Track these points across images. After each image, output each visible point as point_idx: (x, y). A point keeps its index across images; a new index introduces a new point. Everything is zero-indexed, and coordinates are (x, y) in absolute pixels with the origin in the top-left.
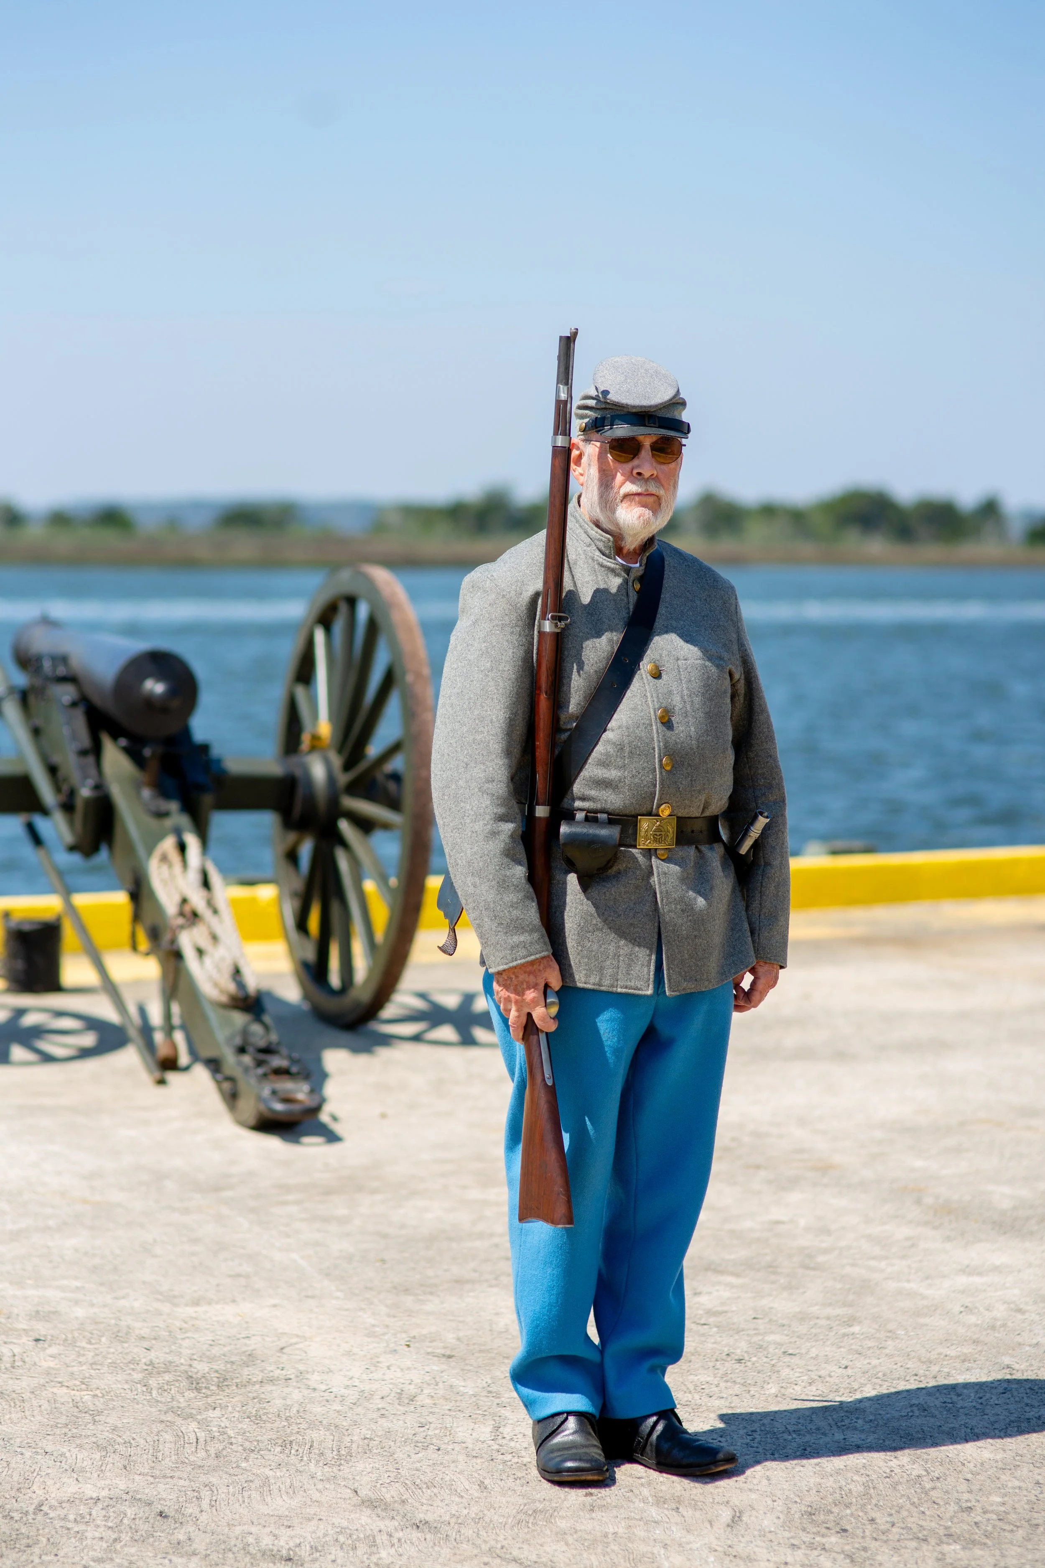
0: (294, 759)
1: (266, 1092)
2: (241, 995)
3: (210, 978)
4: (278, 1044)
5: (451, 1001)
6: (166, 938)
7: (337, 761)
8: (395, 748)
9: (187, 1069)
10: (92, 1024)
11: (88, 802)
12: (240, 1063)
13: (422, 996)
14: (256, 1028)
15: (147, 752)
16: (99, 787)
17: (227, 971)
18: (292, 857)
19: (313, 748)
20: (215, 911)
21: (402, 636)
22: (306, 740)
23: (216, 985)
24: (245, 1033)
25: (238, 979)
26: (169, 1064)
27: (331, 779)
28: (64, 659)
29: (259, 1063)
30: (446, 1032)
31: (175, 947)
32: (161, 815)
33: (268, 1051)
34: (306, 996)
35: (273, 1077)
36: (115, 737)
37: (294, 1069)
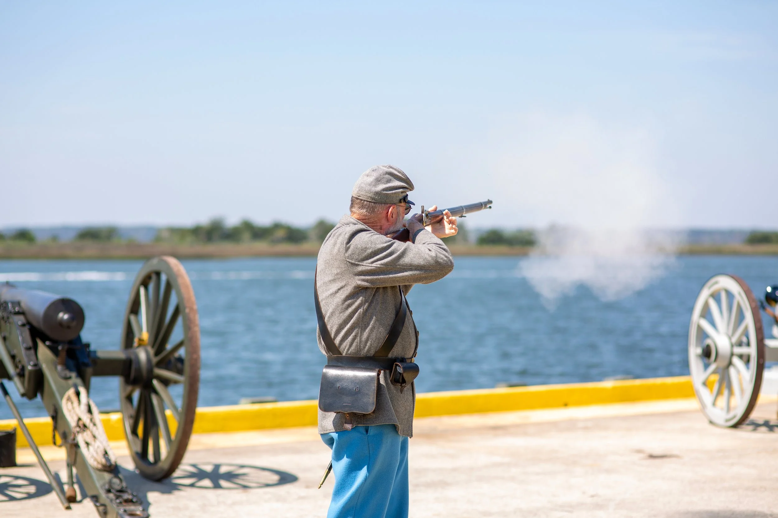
0: (130, 351)
1: (121, 511)
2: (108, 464)
3: (93, 456)
4: (126, 488)
5: (208, 468)
6: (71, 437)
7: (151, 351)
8: (180, 344)
9: (80, 502)
10: (33, 482)
11: (30, 372)
12: (108, 497)
13: (194, 466)
14: (116, 481)
15: (60, 348)
16: (35, 365)
17: (101, 453)
18: (129, 398)
19: (140, 345)
20: (95, 425)
21: (183, 291)
22: (136, 340)
23: (95, 460)
24: (110, 483)
25: (107, 456)
26: (72, 500)
27: (149, 360)
28: (19, 303)
29: (117, 497)
30: (207, 482)
31: (76, 442)
32: (67, 378)
33: (121, 491)
34: (137, 467)
35: (124, 504)
36: (44, 341)
37: (134, 500)
